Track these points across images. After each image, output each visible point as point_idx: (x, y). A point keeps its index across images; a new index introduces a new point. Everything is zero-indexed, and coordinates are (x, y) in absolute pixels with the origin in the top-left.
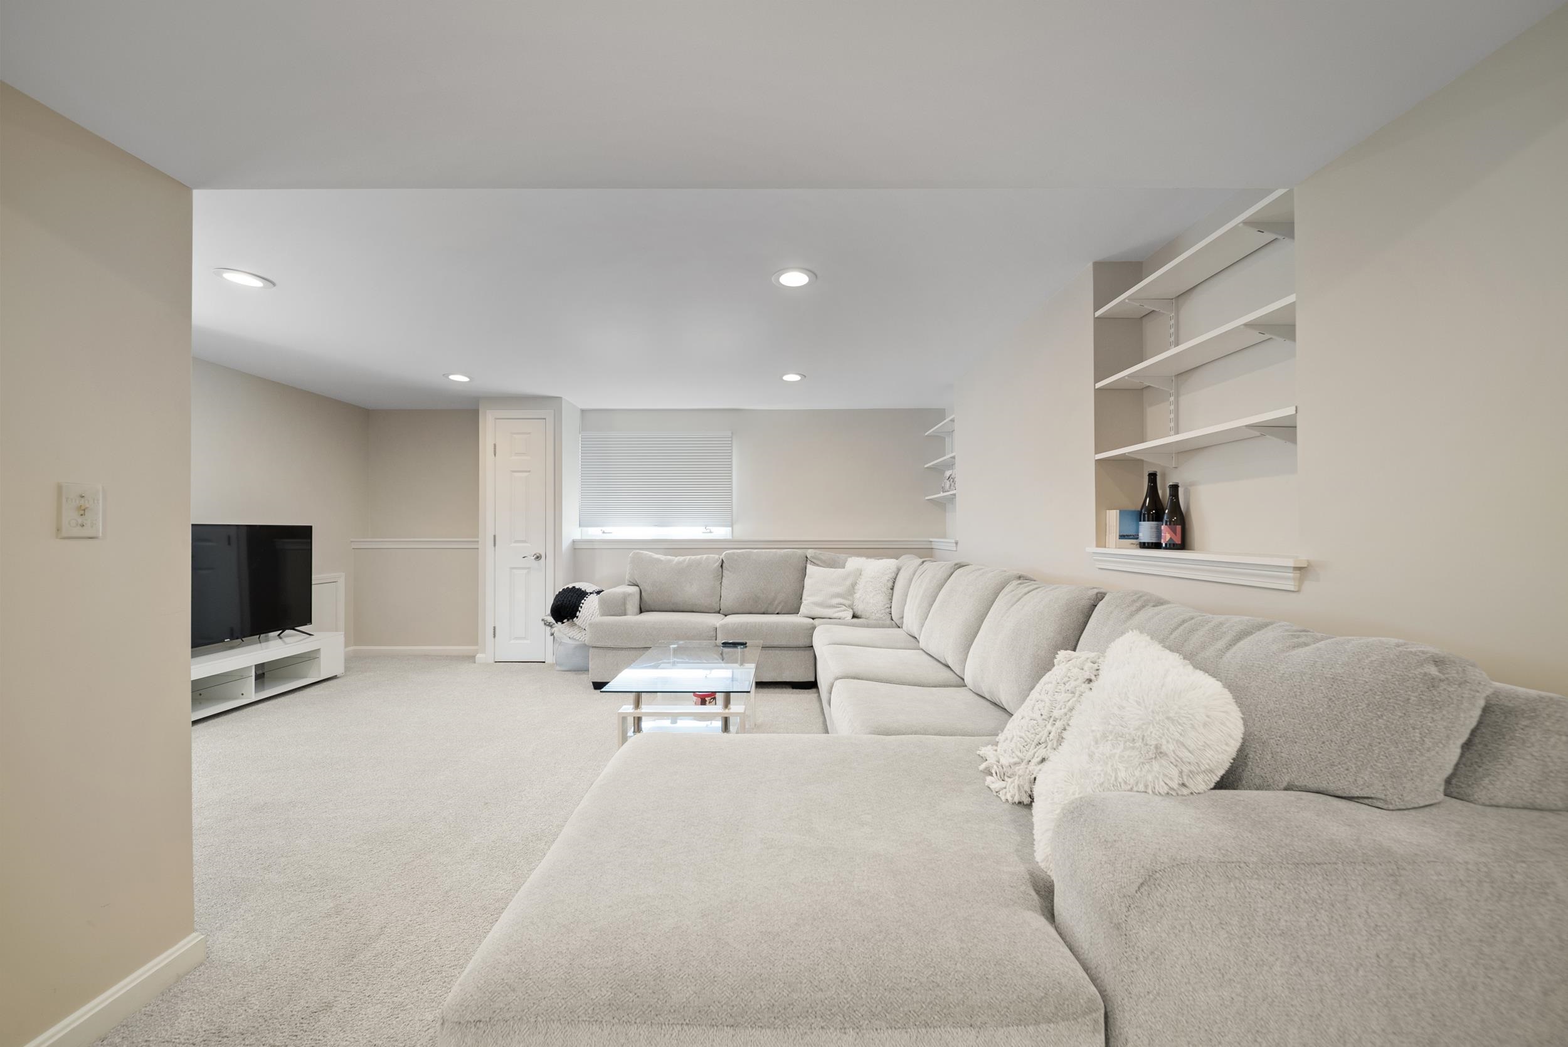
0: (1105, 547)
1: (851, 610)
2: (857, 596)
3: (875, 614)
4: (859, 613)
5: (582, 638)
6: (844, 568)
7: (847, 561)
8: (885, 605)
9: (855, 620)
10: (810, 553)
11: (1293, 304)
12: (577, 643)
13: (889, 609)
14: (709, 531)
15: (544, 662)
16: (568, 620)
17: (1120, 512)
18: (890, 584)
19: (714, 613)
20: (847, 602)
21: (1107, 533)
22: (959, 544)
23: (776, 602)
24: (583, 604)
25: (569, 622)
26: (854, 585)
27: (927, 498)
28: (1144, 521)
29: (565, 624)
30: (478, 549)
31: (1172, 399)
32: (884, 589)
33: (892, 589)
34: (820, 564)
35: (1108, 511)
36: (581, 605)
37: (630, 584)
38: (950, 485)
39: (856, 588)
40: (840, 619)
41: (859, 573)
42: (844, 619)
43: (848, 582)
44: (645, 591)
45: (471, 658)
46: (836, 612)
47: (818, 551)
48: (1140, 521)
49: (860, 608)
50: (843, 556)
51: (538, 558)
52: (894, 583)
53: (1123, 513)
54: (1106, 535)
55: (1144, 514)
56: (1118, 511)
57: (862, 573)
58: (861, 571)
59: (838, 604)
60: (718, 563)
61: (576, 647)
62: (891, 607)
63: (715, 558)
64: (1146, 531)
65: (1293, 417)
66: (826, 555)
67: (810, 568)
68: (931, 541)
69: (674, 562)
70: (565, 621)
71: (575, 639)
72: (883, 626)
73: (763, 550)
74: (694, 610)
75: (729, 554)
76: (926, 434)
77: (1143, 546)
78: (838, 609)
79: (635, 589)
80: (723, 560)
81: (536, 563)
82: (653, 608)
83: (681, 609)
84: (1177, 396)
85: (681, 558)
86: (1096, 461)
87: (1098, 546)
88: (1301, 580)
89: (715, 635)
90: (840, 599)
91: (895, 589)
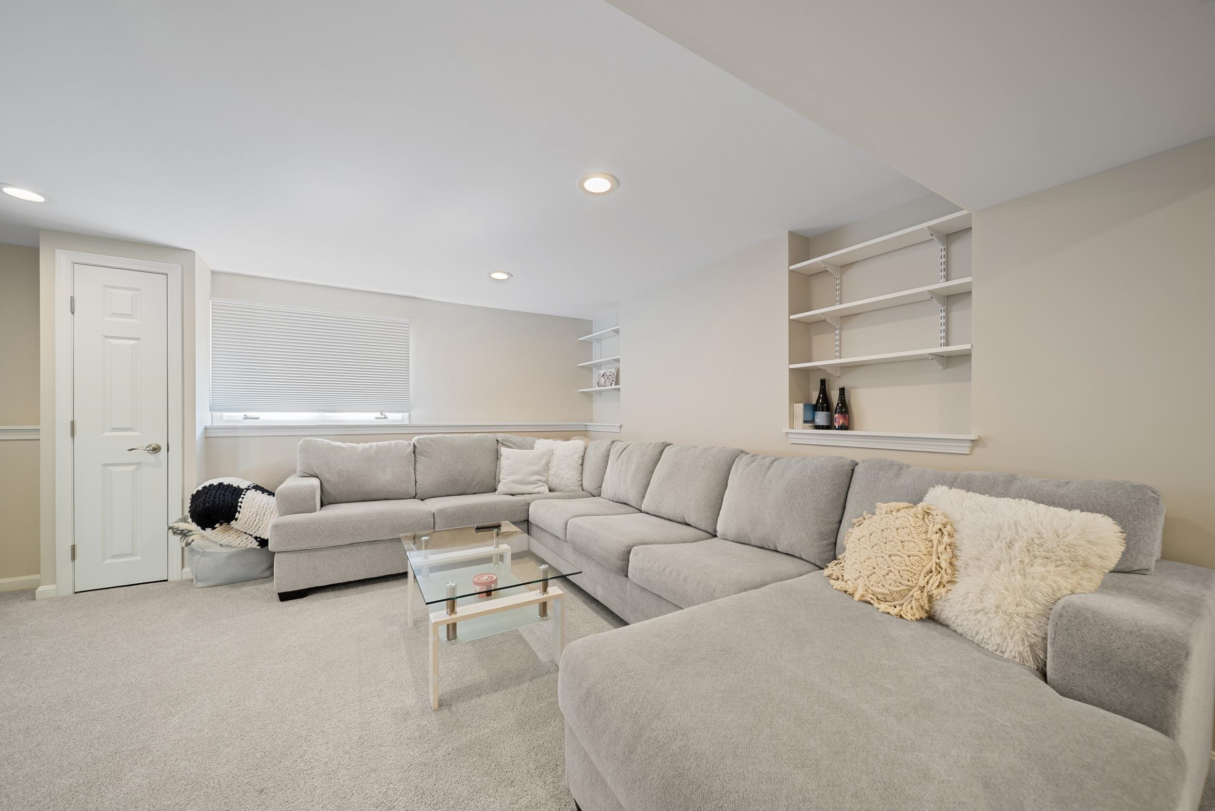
0: (793, 428)
1: (546, 485)
2: (552, 472)
3: (569, 486)
4: (553, 487)
5: (242, 543)
6: (533, 449)
7: (535, 443)
8: (577, 479)
9: (552, 494)
10: (500, 437)
11: (970, 283)
12: (233, 550)
13: (580, 482)
14: (383, 416)
15: (167, 580)
16: (221, 524)
17: (804, 404)
18: (580, 461)
19: (411, 498)
20: (543, 478)
21: (795, 419)
22: (622, 427)
23: (474, 483)
24: (241, 502)
25: (222, 527)
26: (548, 463)
27: (579, 391)
28: (819, 411)
29: (217, 529)
30: (39, 440)
31: (837, 332)
32: (577, 466)
33: (582, 465)
34: (514, 447)
35: (795, 404)
36: (239, 504)
37: (305, 475)
38: (605, 381)
39: (550, 465)
40: (539, 493)
41: (551, 453)
42: (543, 493)
43: (544, 461)
44: (328, 482)
45: (29, 593)
46: (535, 488)
47: (508, 435)
48: (817, 411)
49: (554, 482)
50: (529, 439)
51: (156, 449)
52: (583, 460)
53: (806, 406)
54: (794, 420)
55: (819, 407)
56: (803, 404)
57: (554, 453)
58: (553, 452)
59: (536, 481)
60: (411, 448)
61: (231, 556)
62: (581, 480)
63: (405, 445)
64: (821, 418)
65: (970, 350)
66: (515, 438)
67: (504, 450)
68: (587, 425)
69: (360, 449)
70: (217, 526)
71: (231, 546)
72: (575, 497)
73: (457, 435)
74: (388, 498)
75: (421, 439)
76: (579, 339)
77: (818, 427)
78: (537, 485)
79: (315, 482)
80: (414, 445)
81: (151, 458)
82: (339, 501)
83: (374, 498)
84: (841, 330)
85: (367, 445)
86: (790, 369)
87: (790, 428)
88: (972, 448)
89: (433, 521)
90: (537, 476)
91: (584, 464)
